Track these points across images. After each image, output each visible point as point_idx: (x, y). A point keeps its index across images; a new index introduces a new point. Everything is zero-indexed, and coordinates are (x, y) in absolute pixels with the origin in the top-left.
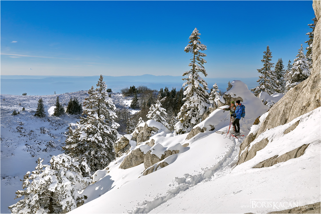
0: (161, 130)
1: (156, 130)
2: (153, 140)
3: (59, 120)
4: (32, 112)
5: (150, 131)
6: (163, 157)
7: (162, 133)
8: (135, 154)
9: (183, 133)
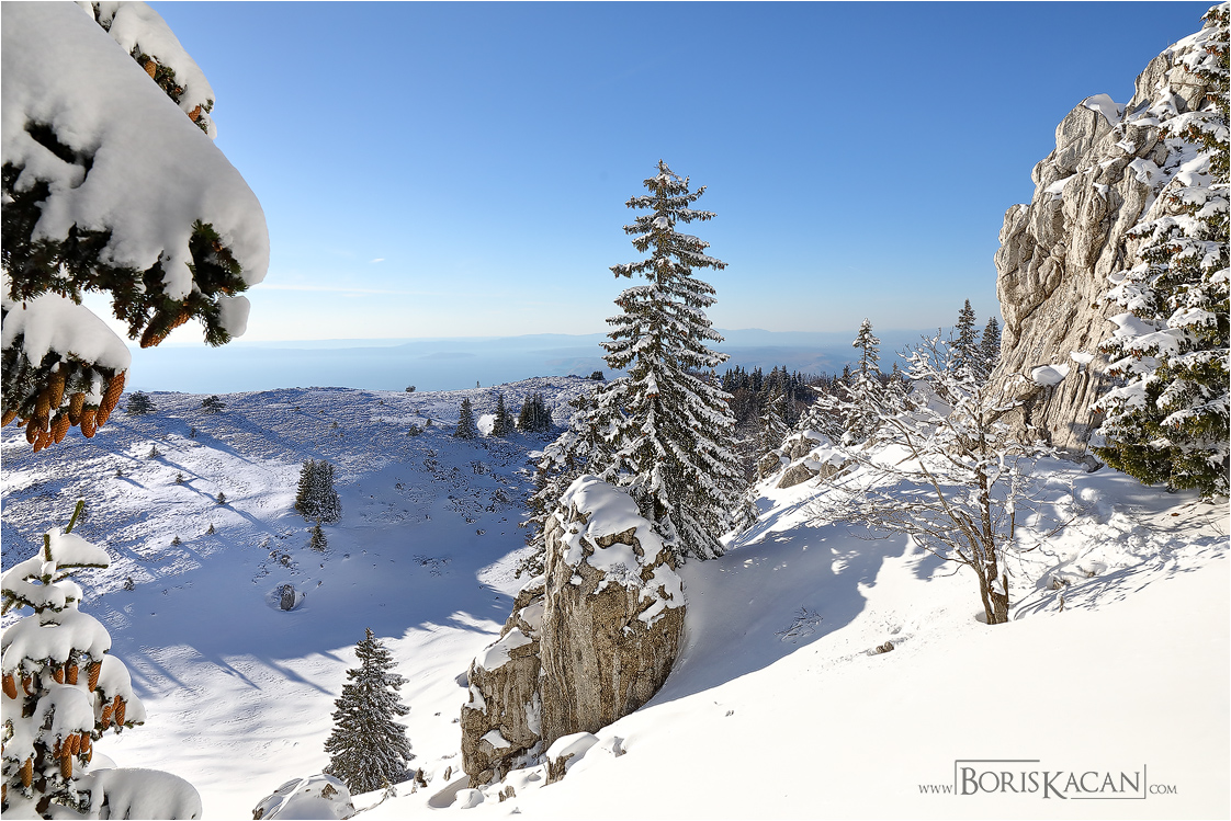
0: (824, 443)
1: (818, 443)
2: (816, 454)
3: (506, 446)
4: (448, 428)
5: (809, 444)
6: (842, 467)
7: (826, 445)
8: (798, 470)
9: (854, 444)
